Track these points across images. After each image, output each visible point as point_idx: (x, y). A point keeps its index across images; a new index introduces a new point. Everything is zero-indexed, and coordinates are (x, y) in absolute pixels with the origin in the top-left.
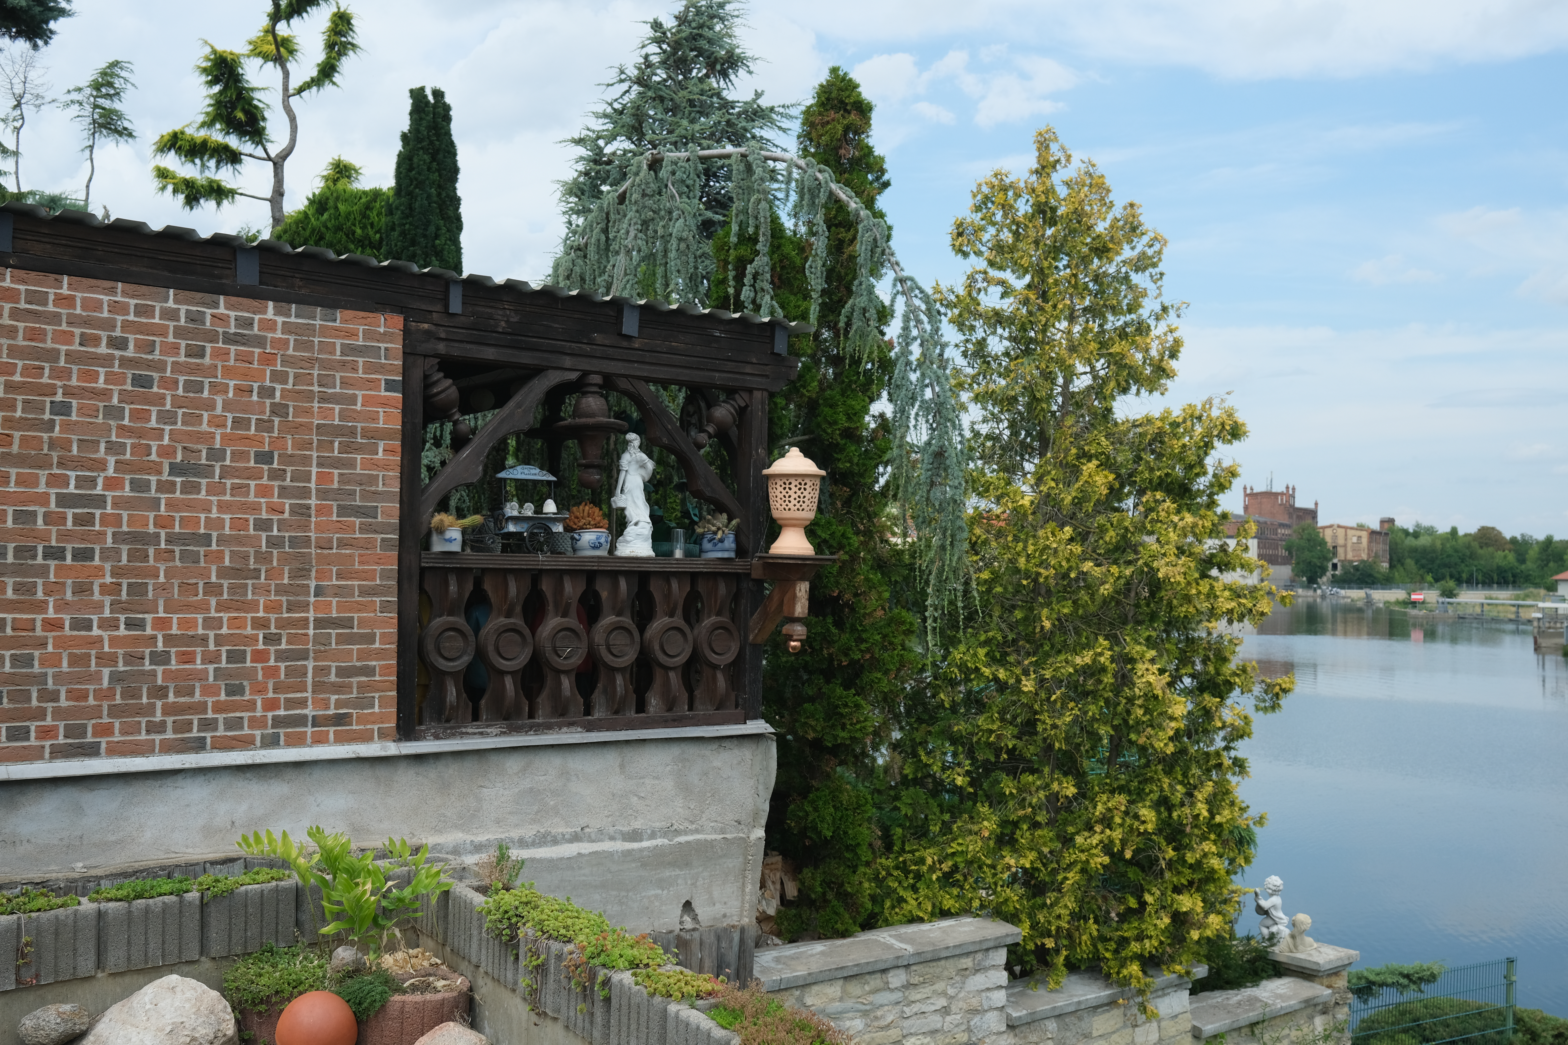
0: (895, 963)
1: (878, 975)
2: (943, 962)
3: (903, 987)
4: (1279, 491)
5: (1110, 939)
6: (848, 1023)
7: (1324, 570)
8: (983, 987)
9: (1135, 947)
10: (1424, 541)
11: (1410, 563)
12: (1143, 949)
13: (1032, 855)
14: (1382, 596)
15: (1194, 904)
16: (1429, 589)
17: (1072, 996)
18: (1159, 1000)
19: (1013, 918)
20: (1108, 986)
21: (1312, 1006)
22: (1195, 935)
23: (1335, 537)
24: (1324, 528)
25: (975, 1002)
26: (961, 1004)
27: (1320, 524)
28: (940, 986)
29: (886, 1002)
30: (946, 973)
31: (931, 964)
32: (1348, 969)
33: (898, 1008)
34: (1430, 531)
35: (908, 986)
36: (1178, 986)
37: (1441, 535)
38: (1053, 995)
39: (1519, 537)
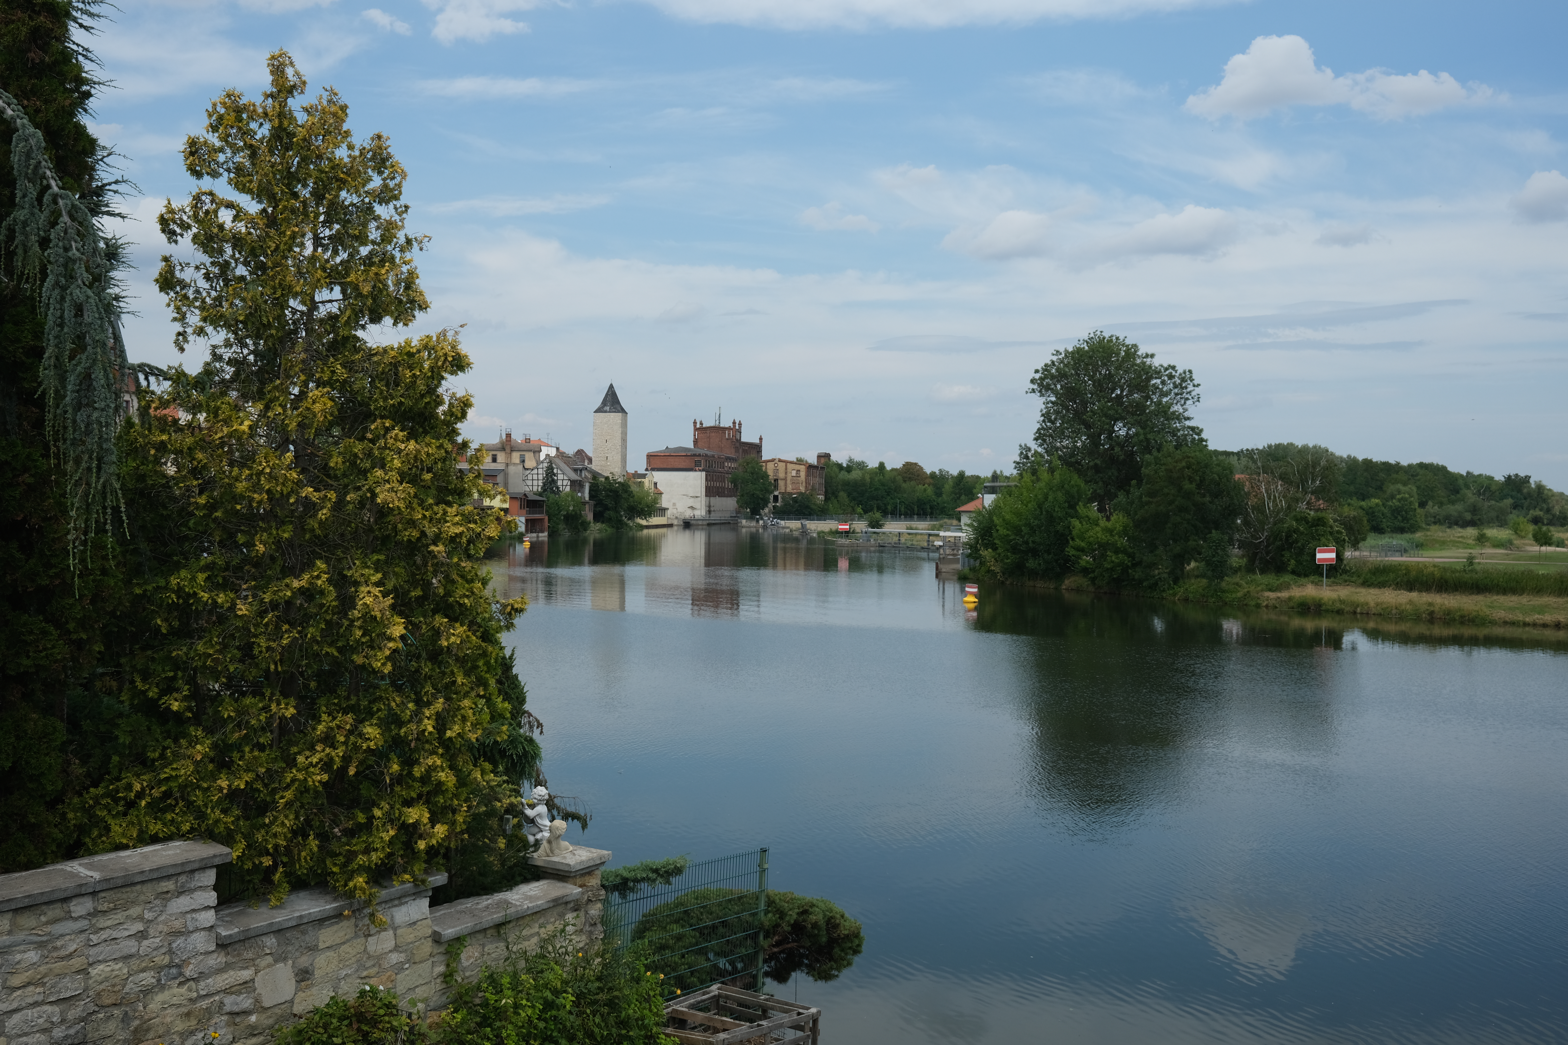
0: (77, 891)
1: (59, 905)
2: (138, 887)
3: (89, 914)
4: (727, 426)
5: (340, 854)
6: (18, 957)
7: (766, 502)
8: (188, 909)
9: (361, 859)
10: (855, 475)
11: (843, 495)
12: (370, 862)
13: (248, 777)
14: (815, 526)
15: (421, 816)
16: (859, 520)
17: (294, 911)
18: (394, 909)
19: (227, 840)
20: (335, 899)
21: (559, 904)
22: (422, 845)
23: (776, 470)
24: (767, 462)
25: (177, 924)
26: (161, 927)
27: (765, 457)
28: (135, 911)
29: (67, 931)
30: (142, 898)
31: (124, 890)
32: (603, 868)
33: (83, 936)
34: (861, 466)
35: (95, 913)
36: (417, 895)
37: (872, 469)
38: (274, 911)
39: (937, 472)
